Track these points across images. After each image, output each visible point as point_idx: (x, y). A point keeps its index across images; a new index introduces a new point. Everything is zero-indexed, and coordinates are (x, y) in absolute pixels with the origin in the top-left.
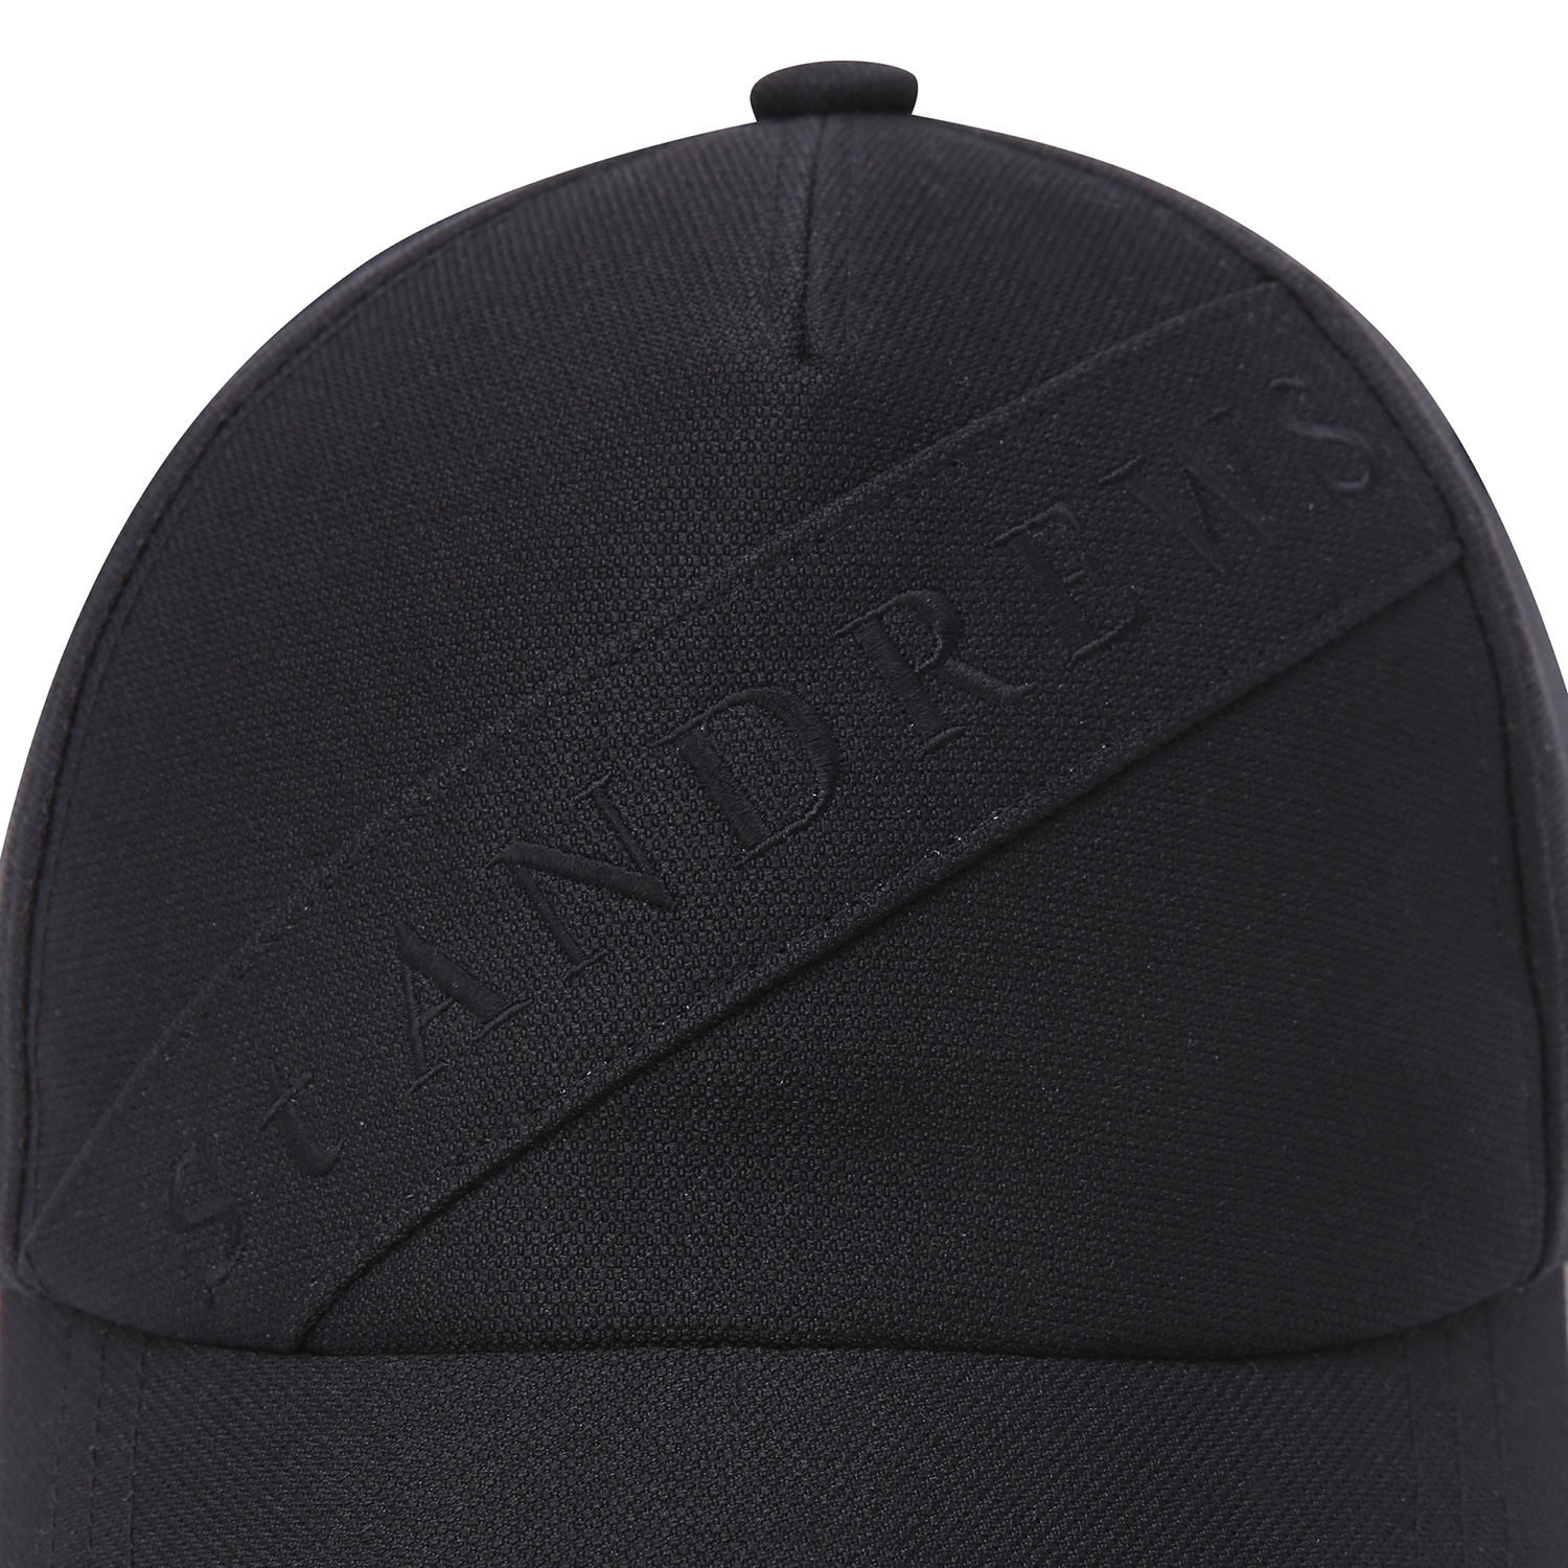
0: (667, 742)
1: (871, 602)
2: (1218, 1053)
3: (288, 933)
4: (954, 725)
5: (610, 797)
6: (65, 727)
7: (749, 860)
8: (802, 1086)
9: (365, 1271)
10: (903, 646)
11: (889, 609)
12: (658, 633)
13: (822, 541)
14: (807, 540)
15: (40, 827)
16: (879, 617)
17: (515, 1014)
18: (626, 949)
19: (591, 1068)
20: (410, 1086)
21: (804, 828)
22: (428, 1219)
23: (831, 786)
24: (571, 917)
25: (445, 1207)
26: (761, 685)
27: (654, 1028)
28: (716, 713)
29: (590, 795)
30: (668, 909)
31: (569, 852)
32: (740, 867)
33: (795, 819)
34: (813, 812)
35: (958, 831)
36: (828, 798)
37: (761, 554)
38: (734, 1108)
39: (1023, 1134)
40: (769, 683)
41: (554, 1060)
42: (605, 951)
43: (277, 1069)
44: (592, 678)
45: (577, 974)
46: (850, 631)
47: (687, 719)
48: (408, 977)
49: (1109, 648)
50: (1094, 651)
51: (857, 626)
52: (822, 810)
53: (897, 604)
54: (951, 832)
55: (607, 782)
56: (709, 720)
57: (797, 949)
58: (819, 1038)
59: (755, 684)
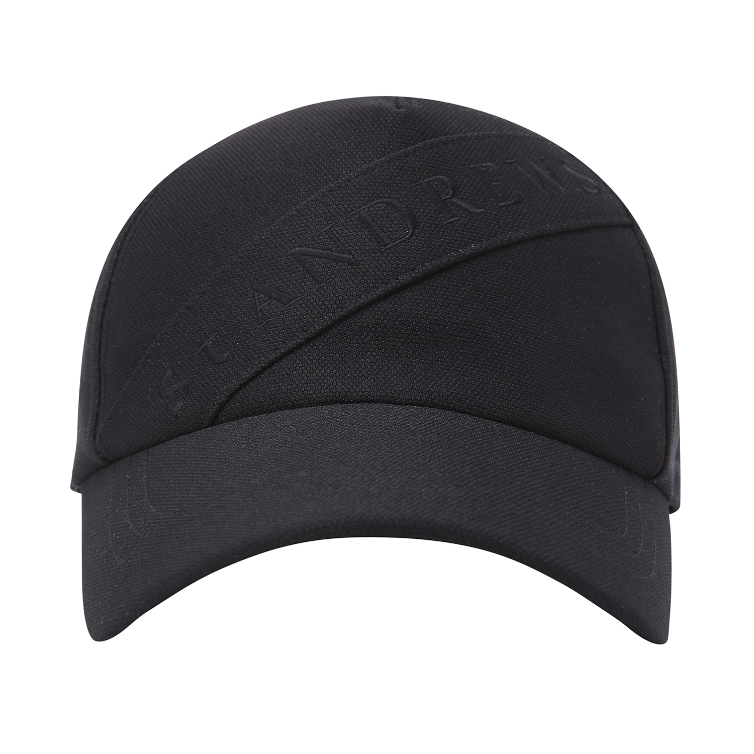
0: (353, 214)
1: (426, 177)
2: (555, 339)
3: (209, 290)
4: (457, 217)
5: (332, 231)
6: (116, 256)
7: (384, 251)
8: (405, 325)
9: (240, 389)
10: (438, 191)
11: (433, 180)
12: (349, 181)
13: (408, 157)
14: (402, 156)
15: (105, 289)
16: (429, 182)
17: (297, 301)
18: (339, 278)
19: (326, 316)
20: (256, 328)
21: (404, 241)
22: (264, 369)
23: (414, 229)
24: (318, 269)
25: (271, 364)
26: (387, 198)
27: (350, 302)
28: (371, 206)
29: (325, 231)
30: (355, 265)
31: (317, 249)
32: (381, 252)
33: (401, 238)
34: (408, 236)
35: (460, 248)
36: (413, 233)
37: (386, 159)
38: (380, 332)
39: (487, 349)
40: (390, 198)
41: (312, 314)
42: (331, 279)
43: (204, 333)
44: (325, 196)
45: (321, 287)
46: (419, 184)
47: (360, 207)
48: (256, 295)
49: (510, 206)
50: (505, 205)
51: (421, 183)
52: (411, 236)
53: (436, 179)
54: (457, 248)
55: (331, 227)
56: (369, 208)
57: (403, 279)
58: (411, 309)
59: (385, 197)
